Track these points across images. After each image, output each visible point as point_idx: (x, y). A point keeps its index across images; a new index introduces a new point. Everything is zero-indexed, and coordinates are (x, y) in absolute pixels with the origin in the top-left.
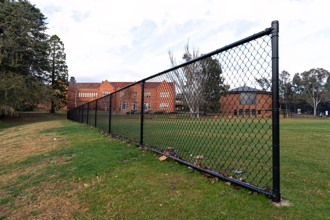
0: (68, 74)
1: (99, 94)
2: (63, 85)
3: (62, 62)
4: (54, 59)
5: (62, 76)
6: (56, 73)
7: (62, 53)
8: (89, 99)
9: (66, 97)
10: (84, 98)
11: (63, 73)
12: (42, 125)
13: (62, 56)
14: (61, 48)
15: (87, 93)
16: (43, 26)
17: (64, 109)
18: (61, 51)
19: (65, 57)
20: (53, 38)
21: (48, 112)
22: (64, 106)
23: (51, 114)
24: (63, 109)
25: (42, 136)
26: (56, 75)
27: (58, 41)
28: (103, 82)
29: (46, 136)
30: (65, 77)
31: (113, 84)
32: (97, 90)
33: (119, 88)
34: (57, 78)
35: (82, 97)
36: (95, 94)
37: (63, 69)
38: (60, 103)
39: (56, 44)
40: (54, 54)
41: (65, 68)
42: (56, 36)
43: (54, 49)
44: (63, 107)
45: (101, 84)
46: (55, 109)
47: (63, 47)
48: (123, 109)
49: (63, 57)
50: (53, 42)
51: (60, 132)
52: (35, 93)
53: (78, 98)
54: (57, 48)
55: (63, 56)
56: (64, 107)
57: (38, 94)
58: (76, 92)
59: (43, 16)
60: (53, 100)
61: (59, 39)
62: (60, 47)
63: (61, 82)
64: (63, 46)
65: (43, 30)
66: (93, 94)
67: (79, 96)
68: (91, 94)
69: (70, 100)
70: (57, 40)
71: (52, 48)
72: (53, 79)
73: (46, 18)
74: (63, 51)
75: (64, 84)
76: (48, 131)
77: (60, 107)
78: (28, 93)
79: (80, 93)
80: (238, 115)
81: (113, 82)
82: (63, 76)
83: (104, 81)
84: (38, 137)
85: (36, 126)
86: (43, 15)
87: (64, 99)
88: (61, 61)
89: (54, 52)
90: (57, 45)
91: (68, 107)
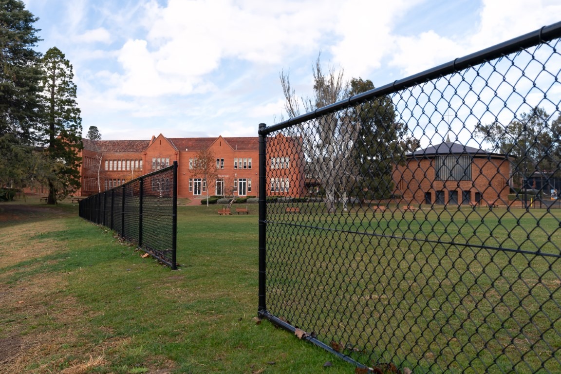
0: (81, 126)
1: (147, 163)
2: (72, 149)
3: (70, 102)
4: (53, 97)
5: (69, 129)
6: (58, 124)
7: (68, 83)
8: (125, 173)
9: (78, 172)
10: (115, 171)
11: (71, 124)
12: (32, 229)
13: (69, 89)
14: (67, 74)
15: (122, 162)
16: (31, 37)
17: (74, 195)
18: (67, 79)
19: (75, 91)
20: (51, 54)
21: (44, 202)
22: (74, 190)
23: (48, 207)
24: (72, 196)
25: (33, 242)
26: (58, 129)
27: (61, 61)
28: (154, 138)
29: (40, 242)
30: (77, 132)
31: (175, 142)
32: (141, 155)
33: (187, 150)
34: (59, 134)
35: (111, 169)
36: (139, 165)
37: (72, 115)
38: (67, 184)
39: (57, 65)
40: (53, 86)
41: (76, 114)
42: (55, 49)
43: (53, 77)
44: (72, 191)
45: (150, 143)
46: (57, 196)
47: (71, 71)
48: (196, 193)
49: (71, 92)
50: (51, 62)
51: (59, 237)
52: (18, 169)
53: (103, 172)
54: (59, 74)
55: (72, 90)
56: (74, 192)
57: (23, 171)
58: (99, 159)
59: (31, 15)
60: (51, 181)
61: (63, 56)
62: (65, 72)
63: (68, 142)
64: (72, 69)
65: (32, 43)
66: (135, 163)
67: (107, 169)
68: (130, 164)
69: (87, 177)
70: (57, 59)
71: (48, 75)
72: (52, 136)
73: (37, 19)
74: (71, 80)
75: (74, 146)
76: (42, 236)
77: (66, 193)
78: (5, 169)
79: (107, 162)
80: (432, 202)
81: (176, 139)
82: (71, 130)
83: (156, 137)
84: (28, 244)
85: (22, 230)
86: (31, 13)
87: (74, 176)
88: (66, 101)
89: (54, 82)
90: (59, 68)
91: (84, 192)
